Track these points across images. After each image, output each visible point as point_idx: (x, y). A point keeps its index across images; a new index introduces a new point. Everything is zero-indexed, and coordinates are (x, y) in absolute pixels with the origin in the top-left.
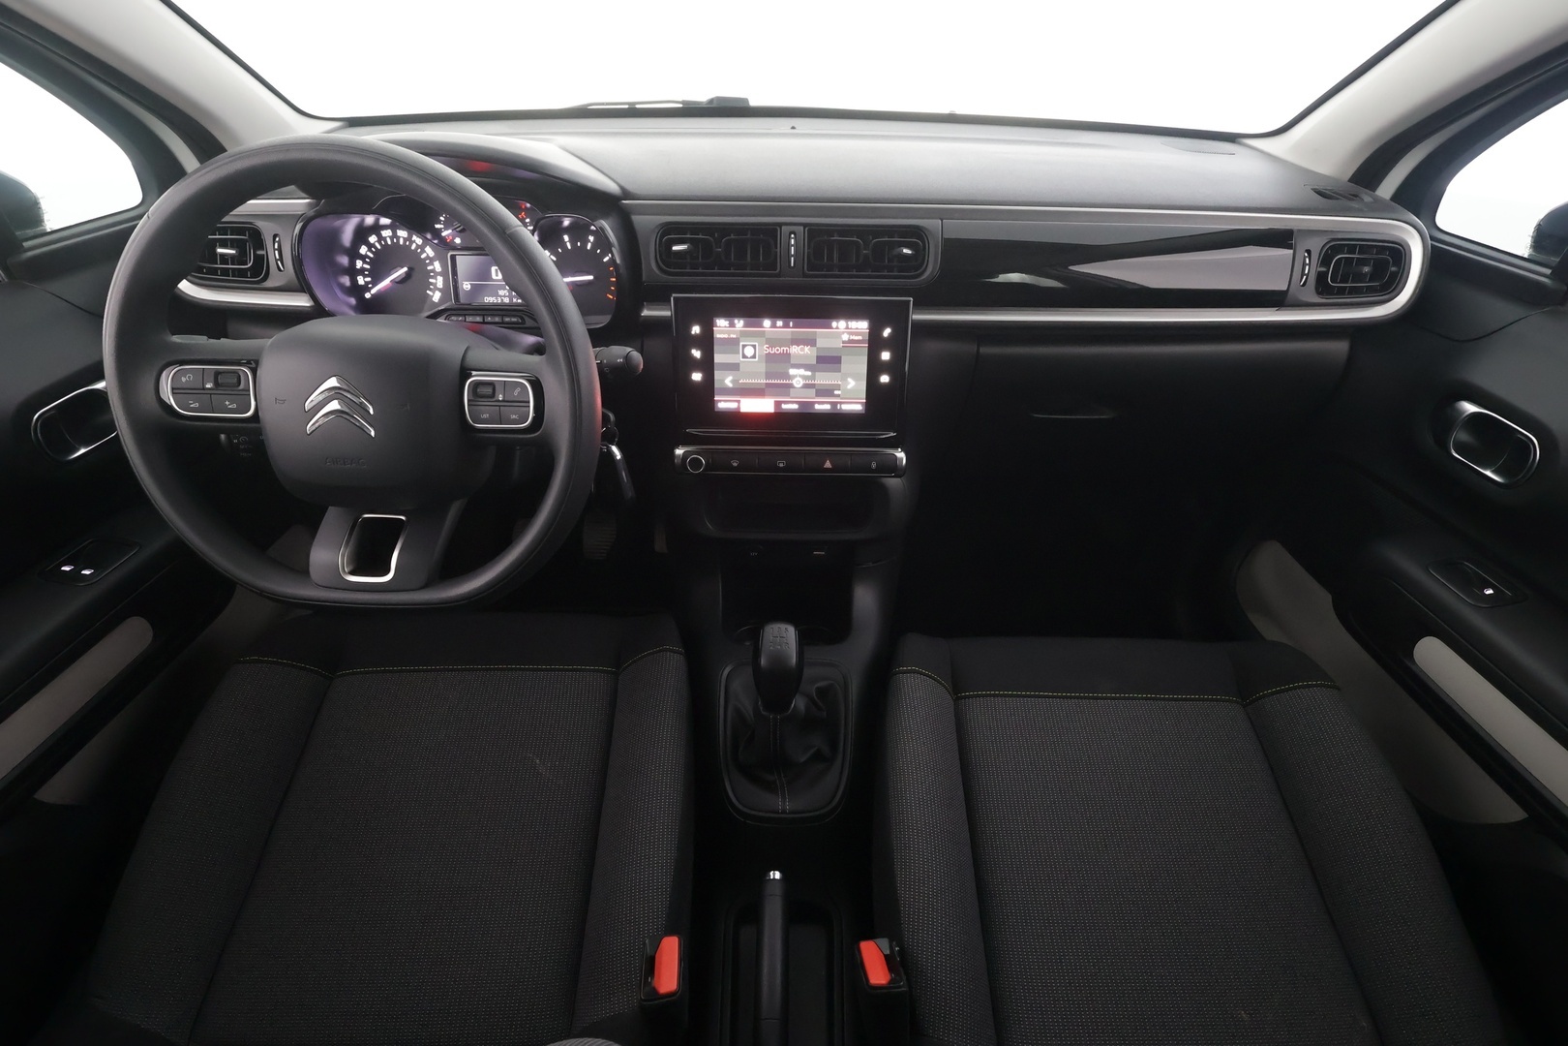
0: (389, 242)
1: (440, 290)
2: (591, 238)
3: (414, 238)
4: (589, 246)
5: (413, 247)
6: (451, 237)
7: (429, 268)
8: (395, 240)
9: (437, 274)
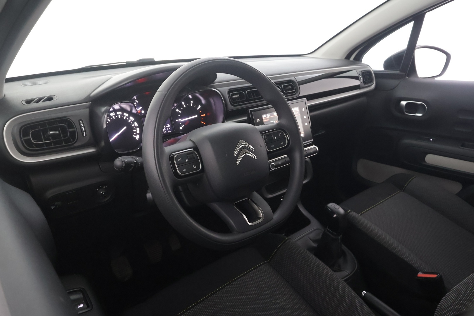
0: (114, 118)
1: (138, 134)
2: (192, 102)
3: (125, 114)
4: (192, 105)
5: (125, 118)
6: (140, 111)
7: (133, 125)
8: (116, 117)
9: (136, 127)
